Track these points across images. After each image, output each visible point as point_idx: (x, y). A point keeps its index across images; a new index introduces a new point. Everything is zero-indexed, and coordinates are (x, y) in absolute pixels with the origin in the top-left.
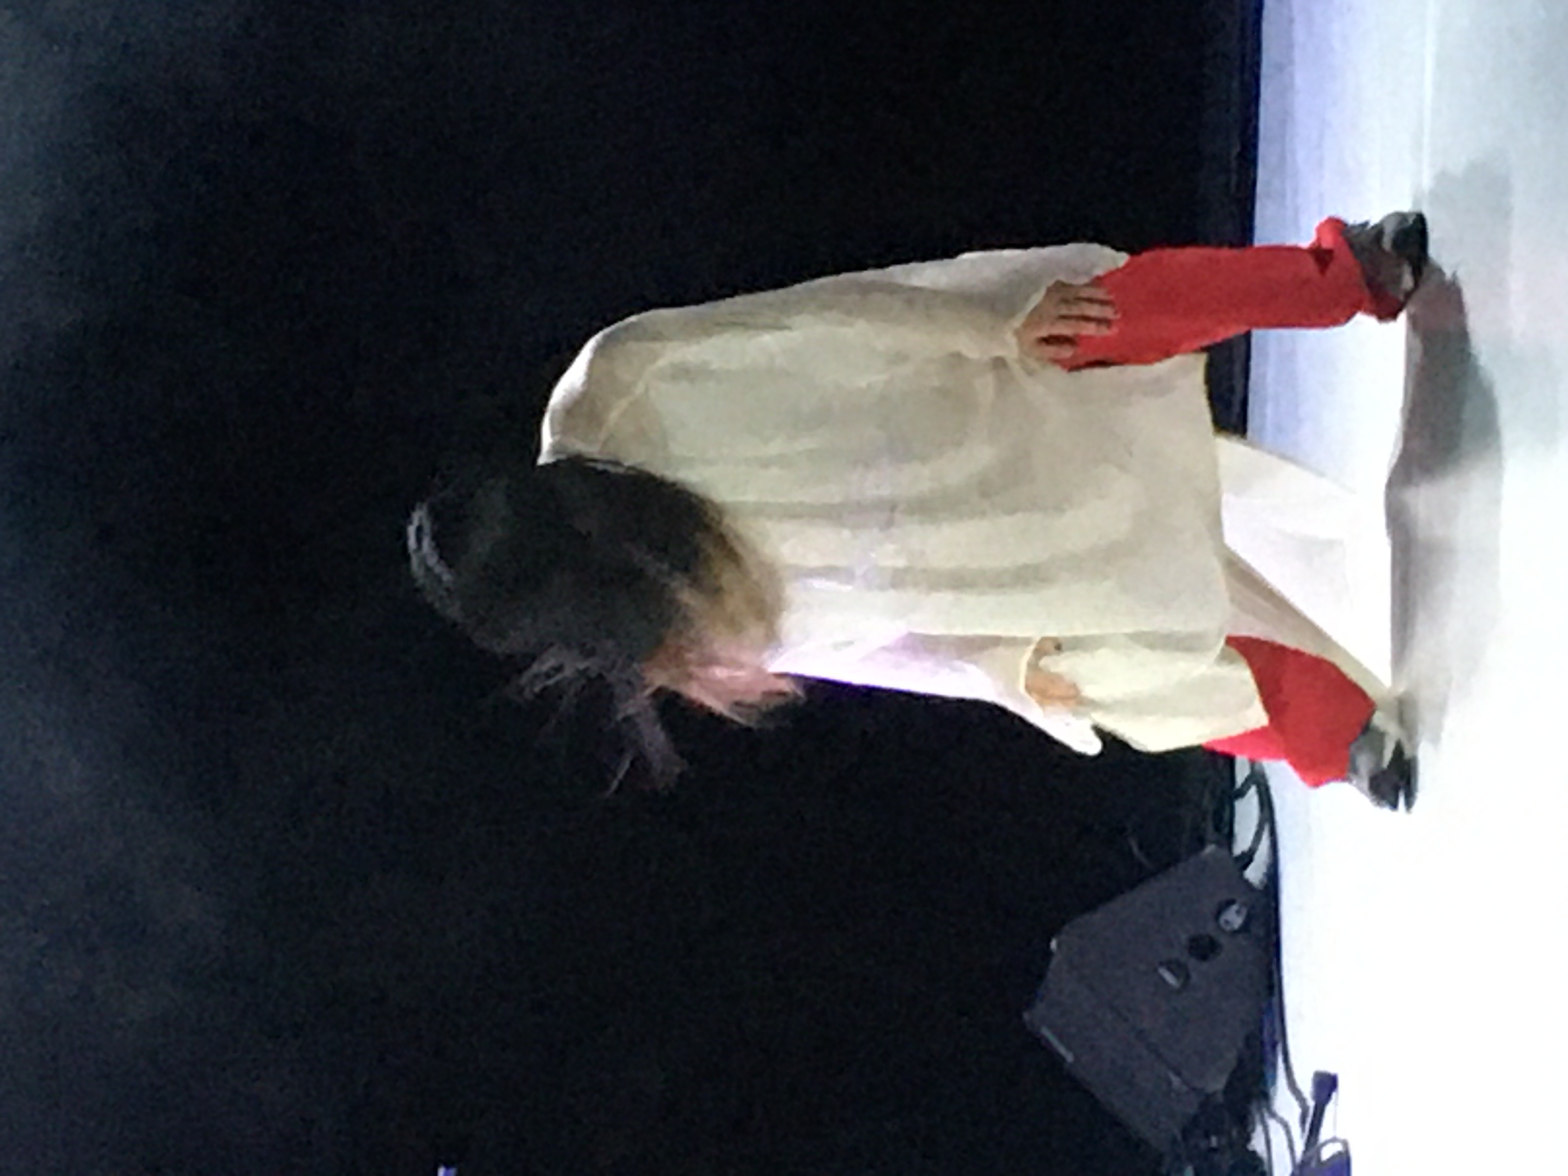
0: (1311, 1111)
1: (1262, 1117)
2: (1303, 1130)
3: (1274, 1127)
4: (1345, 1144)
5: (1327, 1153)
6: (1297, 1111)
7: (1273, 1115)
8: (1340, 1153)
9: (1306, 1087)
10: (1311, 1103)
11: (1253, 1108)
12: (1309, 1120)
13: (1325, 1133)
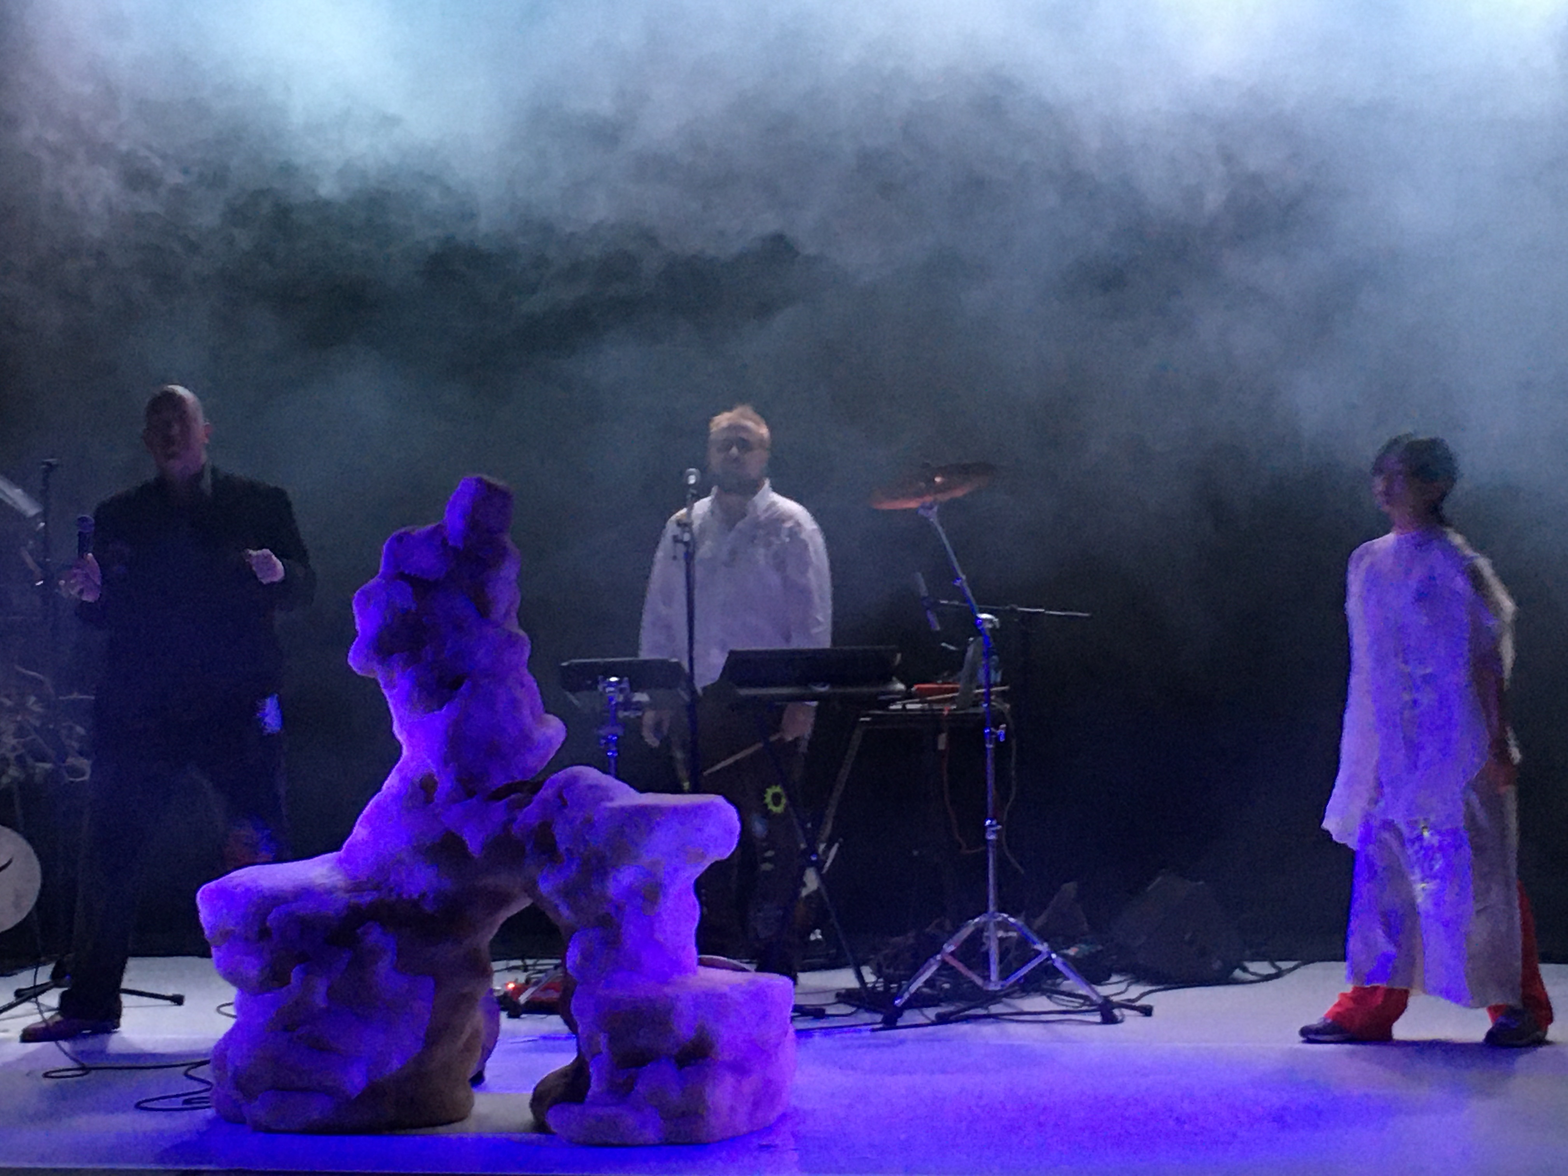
0: (1133, 1004)
1: (1125, 980)
2: (1122, 1000)
3: (1123, 987)
4: (1121, 1021)
5: (1116, 1012)
6: (1133, 997)
7: (1129, 985)
8: (1117, 1019)
9: (1144, 1002)
10: (1138, 1004)
11: (1129, 976)
12: (1130, 1004)
13: (1126, 1012)
